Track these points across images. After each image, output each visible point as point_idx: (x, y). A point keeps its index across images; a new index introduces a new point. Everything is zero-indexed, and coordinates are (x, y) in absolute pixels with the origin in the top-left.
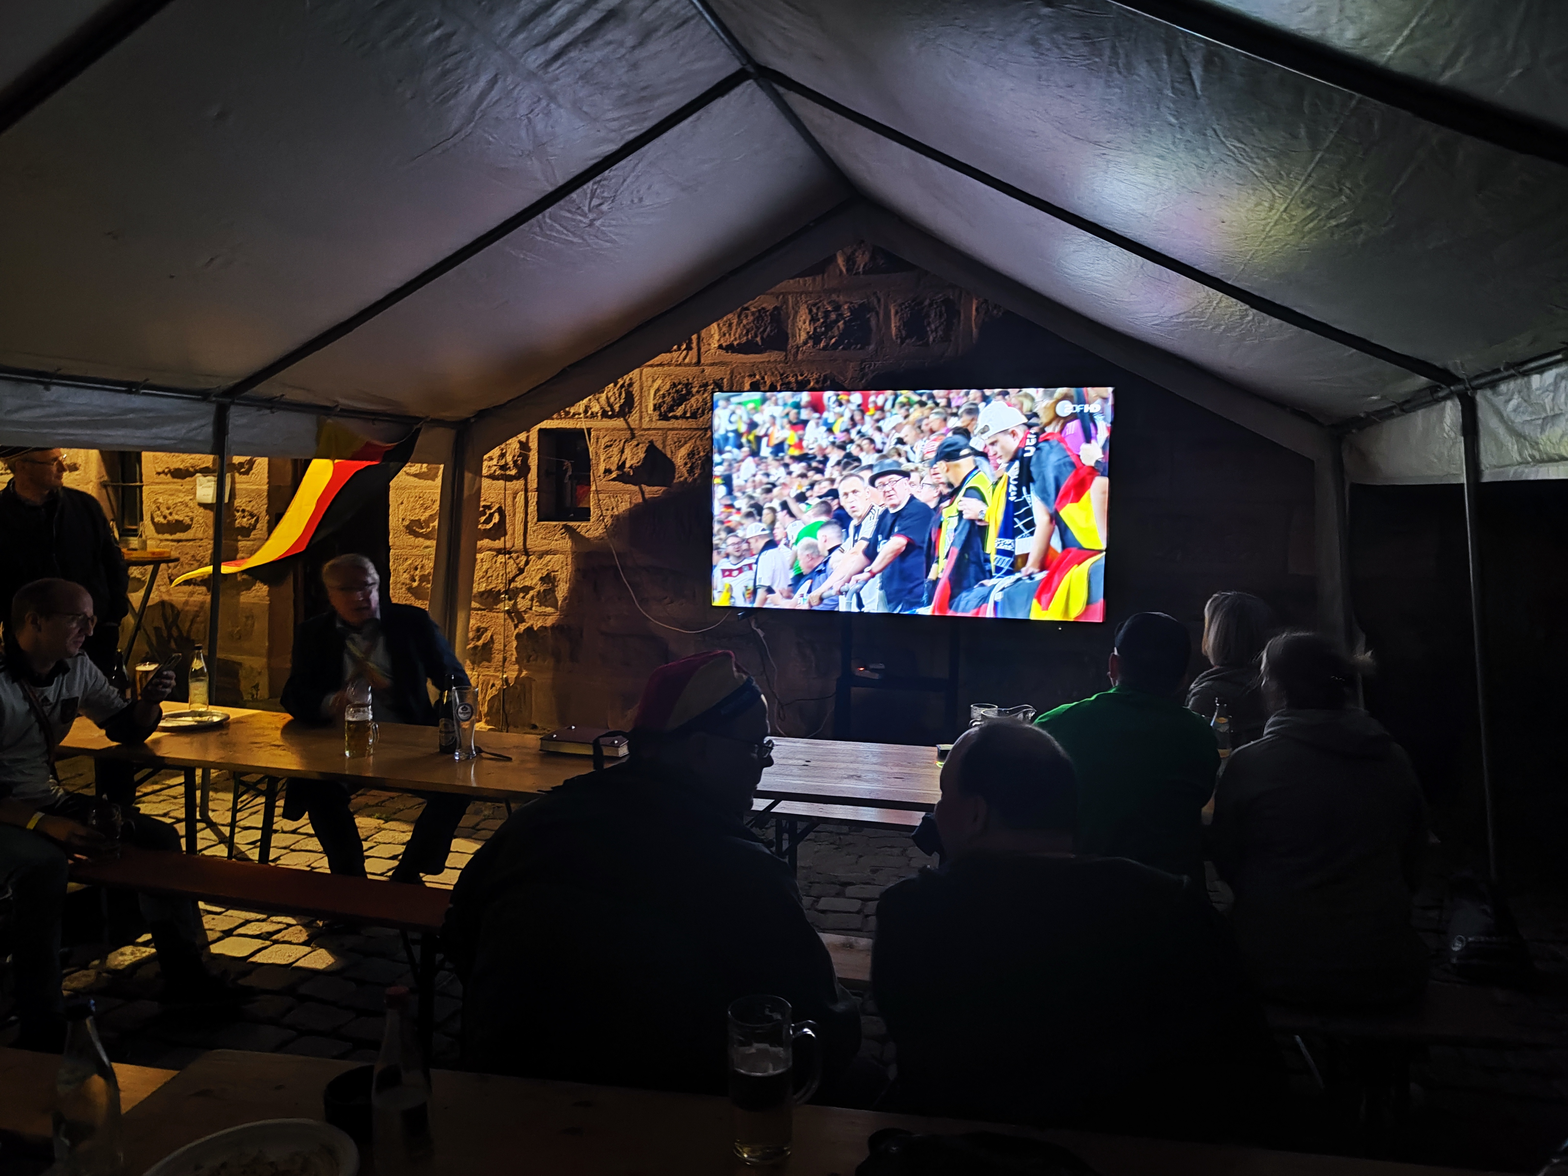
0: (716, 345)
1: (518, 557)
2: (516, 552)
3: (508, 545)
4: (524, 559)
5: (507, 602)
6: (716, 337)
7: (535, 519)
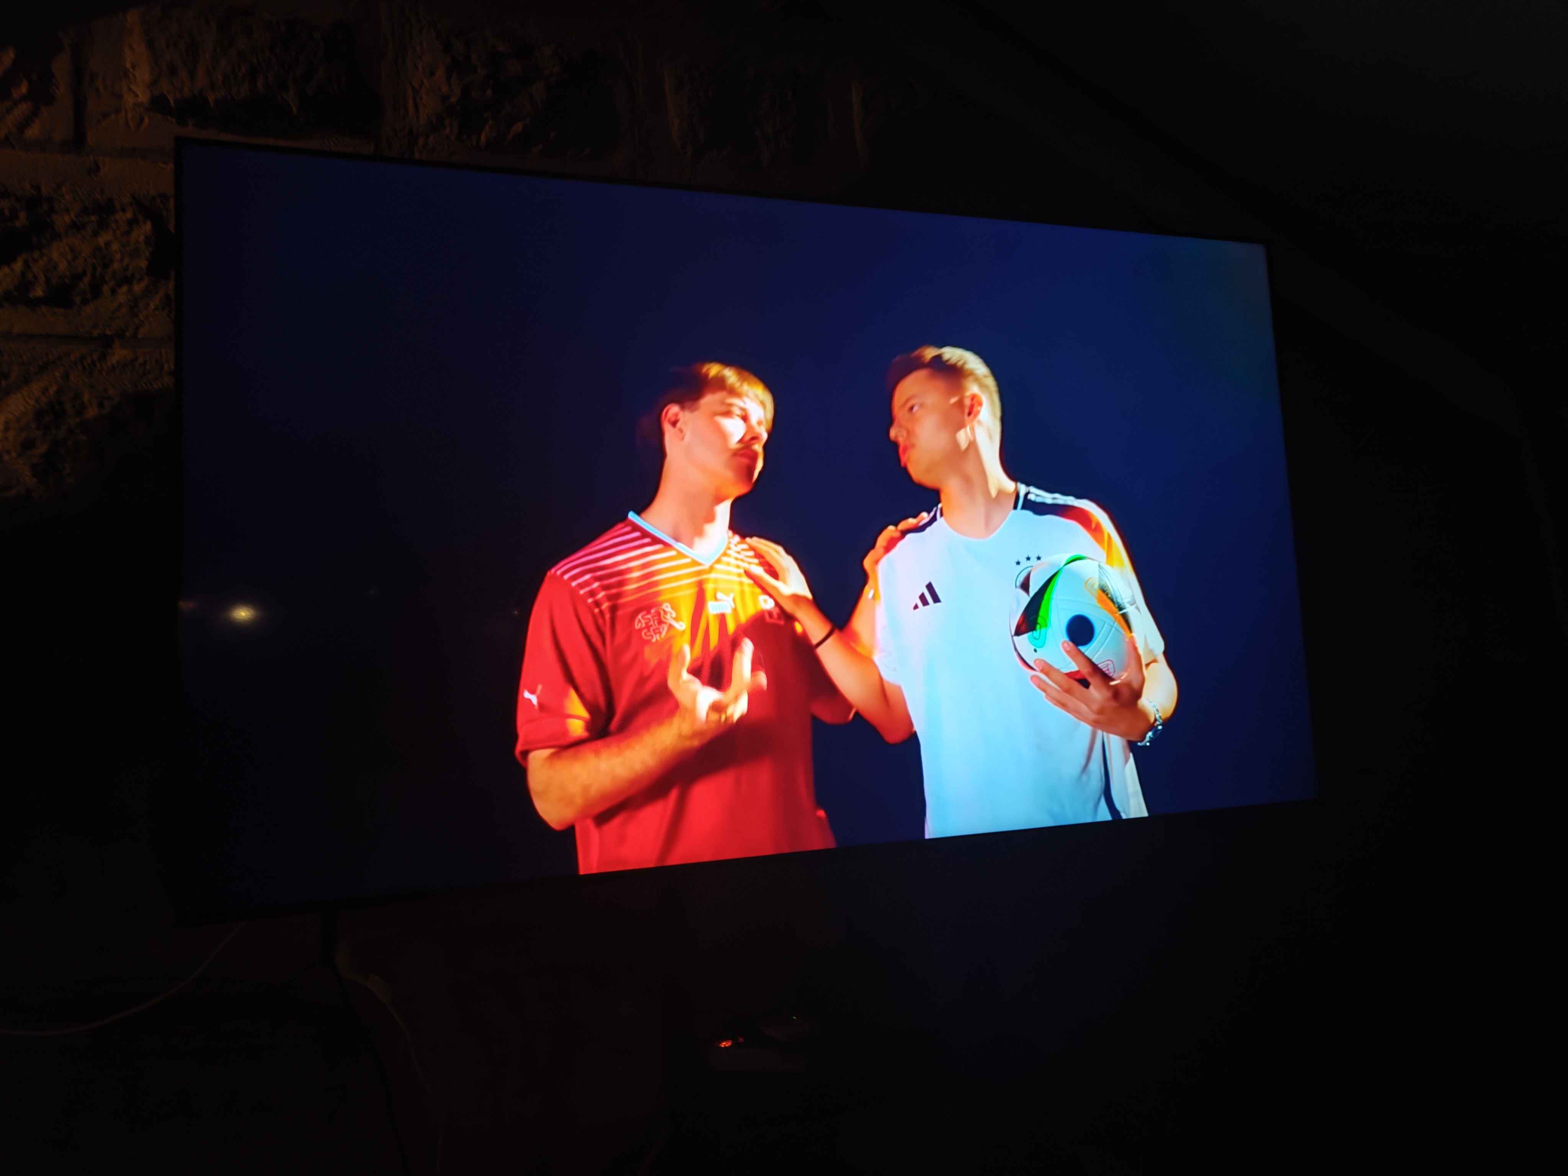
0: (143, 97)
6: (143, 74)
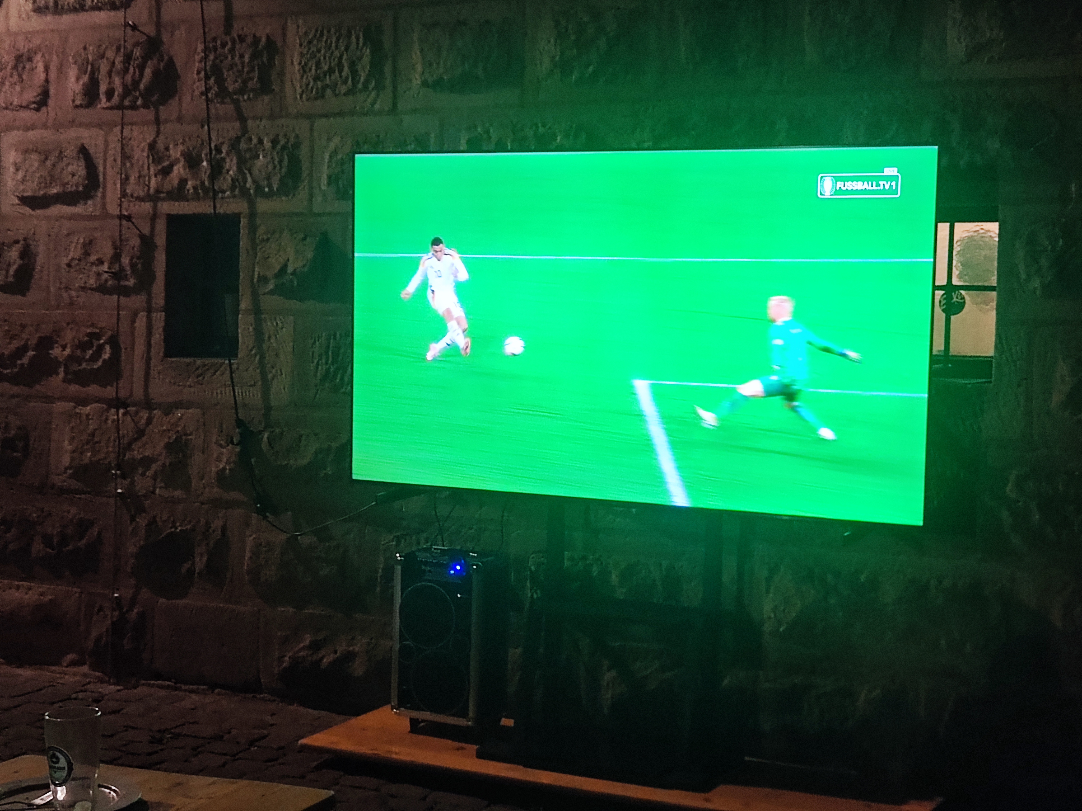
0: (419, 80)
1: (137, 413)
2: (134, 405)
3: (123, 394)
4: (145, 415)
5: (119, 480)
6: (419, 67)
7: (161, 354)
